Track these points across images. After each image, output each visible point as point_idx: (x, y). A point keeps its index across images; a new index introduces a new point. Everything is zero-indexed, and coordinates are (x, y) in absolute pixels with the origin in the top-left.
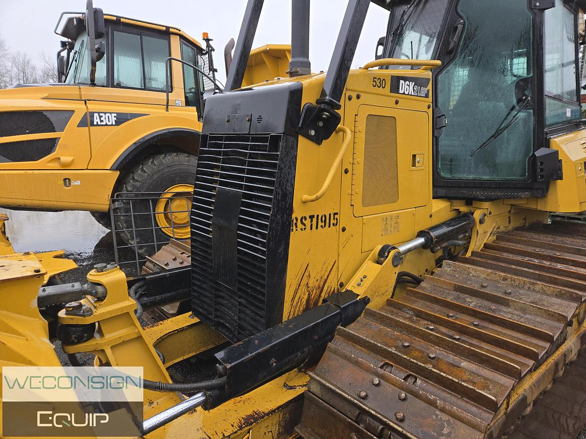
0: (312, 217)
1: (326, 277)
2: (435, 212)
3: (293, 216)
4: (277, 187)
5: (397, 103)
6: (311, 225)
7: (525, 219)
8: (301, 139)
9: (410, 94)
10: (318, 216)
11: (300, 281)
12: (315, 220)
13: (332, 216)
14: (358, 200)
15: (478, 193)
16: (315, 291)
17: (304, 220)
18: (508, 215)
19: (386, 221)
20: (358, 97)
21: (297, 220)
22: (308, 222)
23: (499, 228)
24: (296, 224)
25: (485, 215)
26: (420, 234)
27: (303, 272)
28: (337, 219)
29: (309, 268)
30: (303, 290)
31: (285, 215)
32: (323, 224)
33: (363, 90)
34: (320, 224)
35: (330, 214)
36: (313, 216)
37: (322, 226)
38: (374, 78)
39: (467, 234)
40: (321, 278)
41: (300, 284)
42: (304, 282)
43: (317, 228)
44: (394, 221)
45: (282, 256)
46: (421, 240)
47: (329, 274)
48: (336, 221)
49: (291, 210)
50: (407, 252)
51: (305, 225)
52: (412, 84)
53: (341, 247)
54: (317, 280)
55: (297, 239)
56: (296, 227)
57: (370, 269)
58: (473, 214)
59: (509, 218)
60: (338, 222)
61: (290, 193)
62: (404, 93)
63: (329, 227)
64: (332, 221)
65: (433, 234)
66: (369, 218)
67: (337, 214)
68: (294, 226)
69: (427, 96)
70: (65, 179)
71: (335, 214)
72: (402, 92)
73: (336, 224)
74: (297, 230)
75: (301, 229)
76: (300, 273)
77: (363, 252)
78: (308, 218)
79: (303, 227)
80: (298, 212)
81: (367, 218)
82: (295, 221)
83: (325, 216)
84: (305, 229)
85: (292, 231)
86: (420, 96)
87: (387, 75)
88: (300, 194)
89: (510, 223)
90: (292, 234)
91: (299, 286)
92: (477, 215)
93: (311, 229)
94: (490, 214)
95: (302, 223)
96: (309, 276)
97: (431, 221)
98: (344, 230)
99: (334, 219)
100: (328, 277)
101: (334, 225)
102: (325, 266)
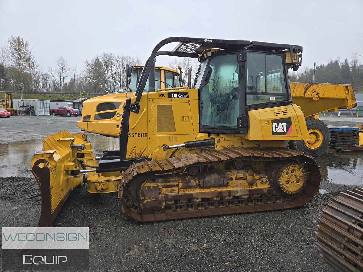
0: (136, 134)
2: (198, 137)
3: (129, 133)
4: (123, 124)
5: (171, 100)
8: (131, 112)
9: (178, 97)
10: (138, 133)
11: (132, 151)
12: (137, 134)
13: (144, 134)
14: (155, 130)
16: (138, 155)
18: (240, 141)
19: (170, 137)
20: (153, 100)
21: (130, 134)
22: (134, 135)
26: (185, 143)
27: (133, 149)
29: (136, 148)
30: (134, 154)
31: (126, 132)
32: (141, 136)
33: (155, 98)
35: (143, 133)
38: (160, 94)
39: (212, 146)
40: (141, 152)
42: (134, 151)
43: (138, 137)
44: (174, 138)
46: (183, 145)
49: (128, 131)
52: (179, 94)
53: (149, 143)
54: (139, 152)
55: (130, 139)
59: (242, 142)
60: (147, 136)
62: (175, 97)
63: (143, 137)
64: (144, 135)
69: (188, 97)
70: (117, 126)
71: (145, 133)
72: (174, 97)
74: (130, 136)
75: (132, 137)
80: (130, 131)
81: (160, 136)
82: (129, 134)
83: (141, 134)
86: (184, 98)
87: (166, 93)
88: (131, 127)
90: (128, 137)
92: (216, 139)
93: (136, 137)
94: (224, 140)
96: (136, 150)
97: (195, 140)
98: (149, 138)
99: (145, 135)
100: (143, 152)
101: (145, 136)
102: (142, 148)
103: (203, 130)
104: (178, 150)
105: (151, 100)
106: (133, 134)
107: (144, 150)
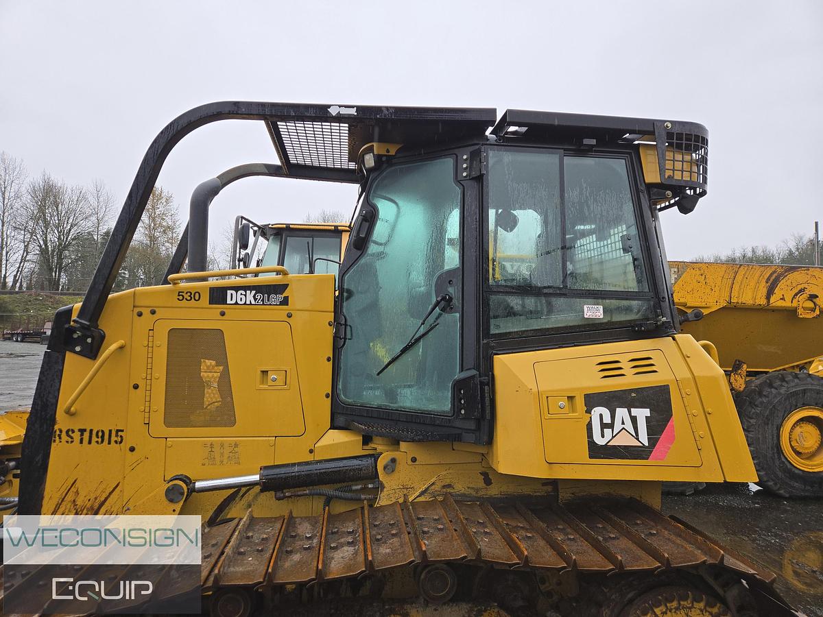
0: (82, 431)
1: (103, 499)
3: (56, 427)
4: (36, 398)
5: (223, 314)
6: (82, 439)
8: (70, 357)
9: (248, 302)
10: (91, 431)
11: (64, 494)
12: (86, 435)
13: (114, 433)
14: (158, 417)
17: (70, 433)
19: (212, 448)
20: (153, 312)
21: (61, 431)
22: (77, 436)
24: (59, 436)
26: (266, 469)
27: (69, 487)
28: (121, 436)
29: (77, 484)
30: (68, 506)
31: (45, 426)
32: (100, 440)
34: (94, 439)
35: (110, 431)
36: (85, 430)
37: (97, 442)
38: (179, 292)
40: (96, 498)
41: (63, 499)
42: (70, 497)
43: (90, 442)
44: (227, 451)
45: (39, 465)
47: (109, 496)
48: (119, 438)
49: (53, 421)
51: (72, 438)
52: (251, 293)
53: (129, 469)
54: (89, 500)
55: (58, 451)
56: (60, 438)
60: (124, 440)
62: (236, 303)
63: (109, 443)
64: (114, 438)
66: (178, 441)
67: (122, 431)
68: (57, 438)
69: (283, 304)
71: (118, 431)
72: (234, 302)
73: (121, 442)
74: (61, 442)
75: (67, 442)
76: (64, 487)
77: (166, 479)
78: (76, 430)
79: (70, 440)
80: (62, 424)
81: (173, 441)
82: (58, 432)
83: (103, 431)
84: (72, 442)
85: (55, 441)
86: (270, 305)
87: (202, 288)
90: (53, 445)
91: (62, 501)
93: (81, 442)
94: (414, 461)
95: (68, 435)
96: (77, 493)
97: (310, 458)
98: (132, 449)
99: (117, 436)
100: (106, 499)
101: (116, 442)
102: (103, 486)
104: (241, 494)
105: (146, 312)
106: (73, 431)
107: (110, 493)
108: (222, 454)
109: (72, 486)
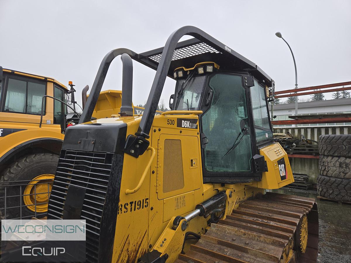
0: (131, 203)
1: (140, 243)
2: (205, 192)
3: (120, 204)
4: (109, 186)
5: (181, 132)
6: (131, 209)
7: (253, 192)
8: (126, 156)
9: (188, 127)
10: (135, 202)
11: (122, 247)
12: (133, 205)
13: (145, 201)
14: (160, 189)
15: (227, 180)
16: (132, 254)
17: (126, 205)
18: (244, 190)
19: (178, 200)
20: (159, 130)
21: (122, 206)
22: (129, 207)
23: (240, 199)
24: (121, 209)
25: (232, 192)
26: (198, 207)
28: (148, 202)
29: (129, 238)
30: (125, 254)
31: (114, 204)
33: (162, 126)
34: (137, 207)
35: (143, 200)
36: (133, 202)
37: (138, 208)
38: (168, 120)
39: (223, 204)
40: (137, 243)
41: (122, 250)
42: (125, 248)
43: (135, 210)
44: (182, 200)
45: (111, 232)
46: (198, 211)
47: (142, 240)
48: (147, 204)
49: (118, 200)
50: (190, 220)
51: (127, 209)
52: (188, 122)
53: (150, 220)
54: (134, 246)
55: (121, 219)
56: (121, 211)
57: (169, 234)
58: (225, 192)
59: (245, 192)
60: (148, 204)
61: (118, 189)
62: (184, 127)
63: (143, 208)
64: (145, 204)
65: (204, 206)
66: (167, 200)
67: (147, 199)
68: (120, 210)
69: (197, 128)
73: (147, 206)
74: (121, 213)
75: (125, 212)
76: (123, 242)
77: (164, 222)
78: (129, 204)
79: (126, 210)
80: (122, 201)
81: (166, 200)
82: (120, 207)
83: (140, 201)
84: (127, 211)
85: (118, 214)
86: (193, 128)
87: (175, 118)
88: (125, 189)
89: (245, 195)
90: (118, 216)
91: (122, 252)
92: (228, 192)
93: (131, 211)
94: (234, 191)
95: (125, 208)
96: (129, 243)
98: (152, 209)
99: (146, 203)
101: (145, 206)
102: (140, 235)
103: (208, 179)
105: (157, 130)
107: (143, 238)
108: (180, 202)
109: (126, 240)
